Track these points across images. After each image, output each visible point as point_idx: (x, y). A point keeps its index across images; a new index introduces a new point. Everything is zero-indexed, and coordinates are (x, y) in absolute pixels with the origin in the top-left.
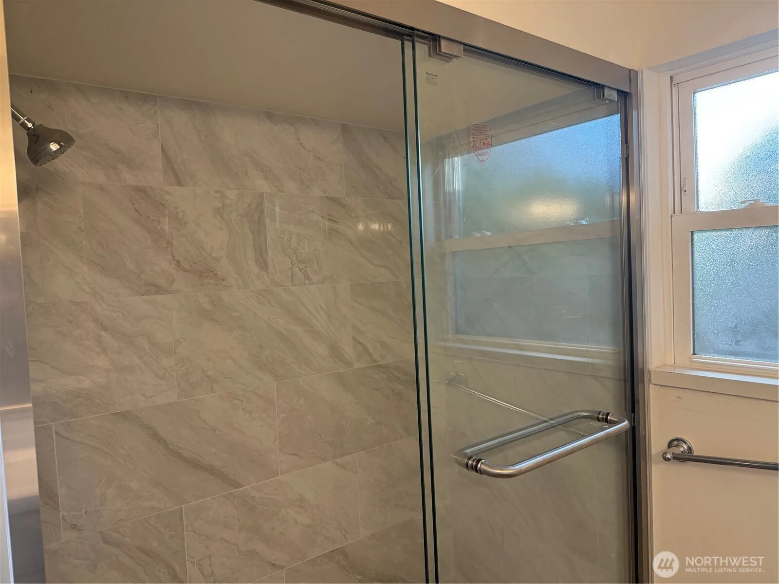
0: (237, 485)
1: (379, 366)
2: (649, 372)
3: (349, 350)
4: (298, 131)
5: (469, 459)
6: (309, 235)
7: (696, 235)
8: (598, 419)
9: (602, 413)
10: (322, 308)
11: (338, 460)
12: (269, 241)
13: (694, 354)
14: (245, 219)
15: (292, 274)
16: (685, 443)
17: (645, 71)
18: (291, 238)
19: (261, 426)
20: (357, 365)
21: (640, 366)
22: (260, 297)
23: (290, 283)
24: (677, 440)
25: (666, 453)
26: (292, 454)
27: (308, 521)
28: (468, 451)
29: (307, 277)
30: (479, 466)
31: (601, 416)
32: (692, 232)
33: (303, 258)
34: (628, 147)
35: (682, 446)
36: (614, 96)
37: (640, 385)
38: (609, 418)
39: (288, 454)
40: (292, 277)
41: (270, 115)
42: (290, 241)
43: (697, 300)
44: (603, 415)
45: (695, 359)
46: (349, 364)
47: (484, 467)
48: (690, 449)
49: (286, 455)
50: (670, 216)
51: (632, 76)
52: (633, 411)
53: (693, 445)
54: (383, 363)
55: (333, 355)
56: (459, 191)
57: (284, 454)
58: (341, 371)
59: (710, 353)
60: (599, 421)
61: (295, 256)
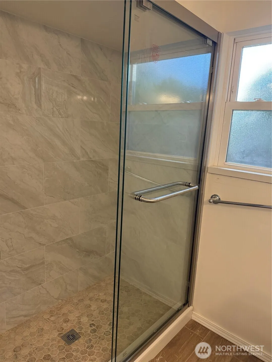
0: (24, 208)
1: (92, 161)
2: (208, 168)
3: (79, 152)
4: (59, 38)
5: (136, 196)
6: (62, 93)
7: (234, 112)
8: (186, 185)
9: (187, 183)
10: (67, 130)
11: (72, 200)
12: (42, 94)
13: (226, 162)
14: (31, 80)
15: (53, 111)
16: (218, 196)
17: (225, 34)
18: (53, 93)
19: (37, 183)
20: (82, 159)
21: (204, 166)
22: (37, 121)
23: (52, 116)
24: (215, 195)
25: (210, 200)
26: (51, 196)
27: (57, 226)
28: (136, 193)
29: (60, 114)
30: (141, 198)
31: (187, 184)
32: (233, 110)
33: (59, 104)
34: (213, 68)
35: (216, 198)
36: (210, 43)
37: (203, 173)
38: (190, 185)
39: (49, 196)
40: (53, 113)
41: (46, 27)
42: (52, 94)
43: (231, 139)
44: (188, 184)
45: (226, 163)
46: (79, 159)
47: (143, 199)
48: (219, 199)
49: (48, 196)
50: (225, 102)
51: (219, 35)
52: (199, 183)
53: (221, 198)
54: (93, 159)
55: (71, 154)
56: (134, 82)
57: (47, 196)
58: (74, 161)
59: (232, 162)
60: (186, 186)
61: (55, 102)
